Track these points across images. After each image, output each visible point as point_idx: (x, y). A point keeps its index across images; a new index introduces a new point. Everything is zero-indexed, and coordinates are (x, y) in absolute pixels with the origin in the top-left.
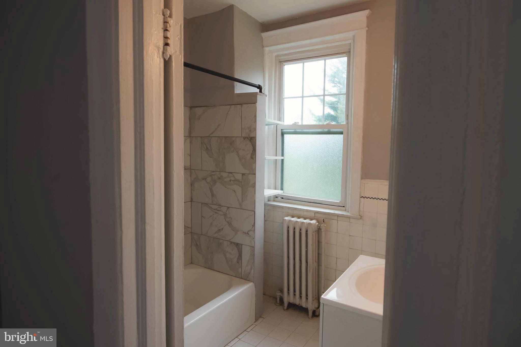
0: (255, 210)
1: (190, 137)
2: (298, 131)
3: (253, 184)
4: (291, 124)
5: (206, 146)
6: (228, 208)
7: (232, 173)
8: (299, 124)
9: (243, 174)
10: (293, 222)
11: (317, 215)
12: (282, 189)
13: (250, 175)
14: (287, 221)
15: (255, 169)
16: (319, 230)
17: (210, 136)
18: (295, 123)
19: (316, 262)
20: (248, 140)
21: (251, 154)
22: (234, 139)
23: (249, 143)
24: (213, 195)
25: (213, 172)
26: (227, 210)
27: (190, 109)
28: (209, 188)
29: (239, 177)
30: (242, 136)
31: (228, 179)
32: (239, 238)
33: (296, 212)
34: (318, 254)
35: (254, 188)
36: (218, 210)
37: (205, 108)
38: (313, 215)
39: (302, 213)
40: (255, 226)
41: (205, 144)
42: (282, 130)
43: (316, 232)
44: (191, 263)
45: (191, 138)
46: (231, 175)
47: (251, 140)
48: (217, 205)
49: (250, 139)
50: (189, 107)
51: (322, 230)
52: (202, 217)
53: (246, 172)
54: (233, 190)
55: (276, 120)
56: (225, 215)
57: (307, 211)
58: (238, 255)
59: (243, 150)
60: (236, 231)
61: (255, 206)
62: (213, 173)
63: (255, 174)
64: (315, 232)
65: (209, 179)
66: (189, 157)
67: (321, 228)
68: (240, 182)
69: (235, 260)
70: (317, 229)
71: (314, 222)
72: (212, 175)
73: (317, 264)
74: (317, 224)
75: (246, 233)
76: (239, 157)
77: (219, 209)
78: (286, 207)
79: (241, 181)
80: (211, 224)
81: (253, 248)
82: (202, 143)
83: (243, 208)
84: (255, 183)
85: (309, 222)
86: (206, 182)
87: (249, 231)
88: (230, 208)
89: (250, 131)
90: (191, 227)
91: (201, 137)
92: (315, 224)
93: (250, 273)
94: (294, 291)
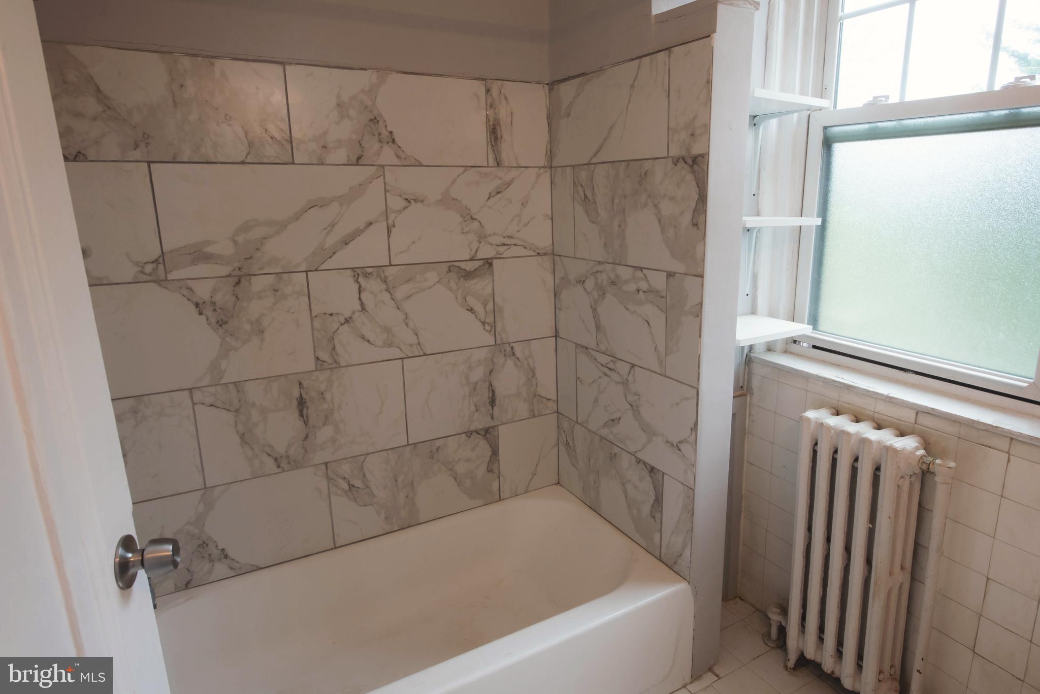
0: (698, 384)
1: (551, 167)
2: (884, 128)
3: (697, 305)
4: (861, 105)
5: (584, 191)
6: (633, 366)
7: (641, 269)
8: (891, 101)
9: (670, 275)
10: (832, 431)
11: (925, 420)
12: (814, 321)
13: (688, 276)
14: (813, 424)
15: (703, 260)
16: (925, 475)
17: (592, 162)
18: (875, 98)
19: (902, 568)
20: (686, 166)
21: (694, 211)
22: (647, 165)
23: (690, 177)
24: (598, 327)
25: (600, 263)
26: (630, 372)
27: (550, 90)
28: (591, 307)
29: (658, 281)
30: (670, 155)
31: (632, 287)
32: (657, 455)
33: (848, 399)
34: (917, 544)
35: (698, 318)
36: (610, 369)
37: (579, 80)
38: (910, 416)
39: (870, 406)
40: (696, 430)
41: (582, 186)
42: (825, 128)
43: (913, 479)
44: (559, 483)
45: (553, 169)
46: (639, 274)
47: (695, 166)
48: (608, 353)
49: (690, 162)
50: (548, 84)
51: (938, 479)
52: (578, 378)
53: (678, 267)
54: (643, 318)
55: (808, 96)
56: (625, 383)
57: (890, 400)
58: (654, 498)
59: (672, 199)
60: (649, 432)
61: (699, 374)
62: (600, 268)
63: (702, 276)
64: (908, 478)
65: (590, 284)
66: (551, 221)
67: (932, 470)
68: (662, 297)
69: (646, 509)
70: (918, 471)
71: (908, 443)
72: (597, 272)
73: (909, 576)
74: (921, 452)
75: (673, 446)
76: (659, 221)
77: (610, 366)
78: (818, 378)
79: (664, 294)
80: (596, 401)
81: (690, 490)
82: (574, 183)
83: (667, 374)
84: (701, 304)
85: (888, 443)
86: (585, 289)
87: (681, 442)
88: (636, 367)
89: (692, 135)
90: (555, 399)
91: (573, 166)
92: (912, 453)
93: (681, 555)
94: (821, 629)
